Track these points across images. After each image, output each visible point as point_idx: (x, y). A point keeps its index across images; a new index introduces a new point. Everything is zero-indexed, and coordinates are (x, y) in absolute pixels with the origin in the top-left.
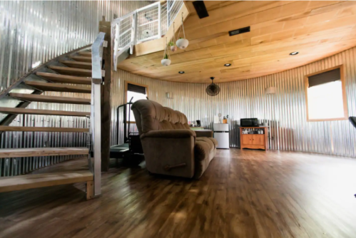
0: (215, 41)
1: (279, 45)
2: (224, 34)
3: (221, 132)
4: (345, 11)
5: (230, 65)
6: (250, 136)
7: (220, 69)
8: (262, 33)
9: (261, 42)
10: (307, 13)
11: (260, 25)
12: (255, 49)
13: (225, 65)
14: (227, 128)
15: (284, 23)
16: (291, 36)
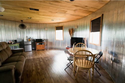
0: (23, 9)
1: (48, 17)
2: (27, 8)
3: (28, 45)
4: (65, 15)
5: (30, 18)
6: (40, 45)
7: (26, 18)
8: (43, 13)
9: (43, 15)
10: (57, 12)
11: (43, 11)
12: (40, 16)
13: (28, 18)
14: (30, 43)
15: (50, 12)
16: (52, 16)
